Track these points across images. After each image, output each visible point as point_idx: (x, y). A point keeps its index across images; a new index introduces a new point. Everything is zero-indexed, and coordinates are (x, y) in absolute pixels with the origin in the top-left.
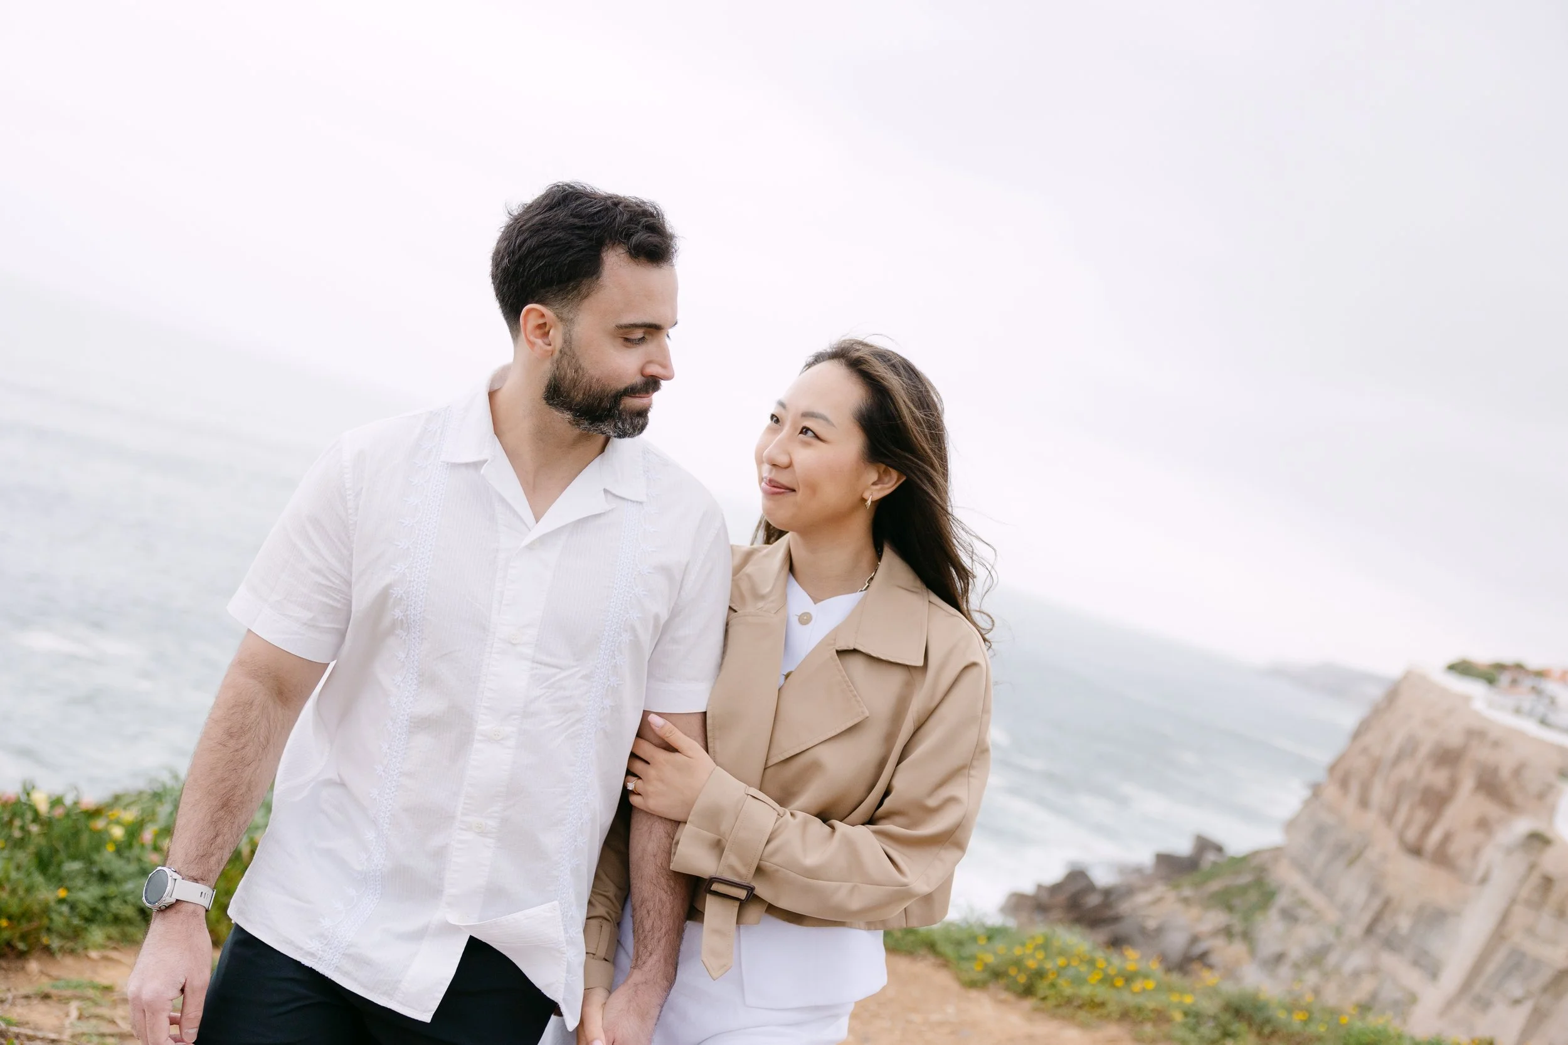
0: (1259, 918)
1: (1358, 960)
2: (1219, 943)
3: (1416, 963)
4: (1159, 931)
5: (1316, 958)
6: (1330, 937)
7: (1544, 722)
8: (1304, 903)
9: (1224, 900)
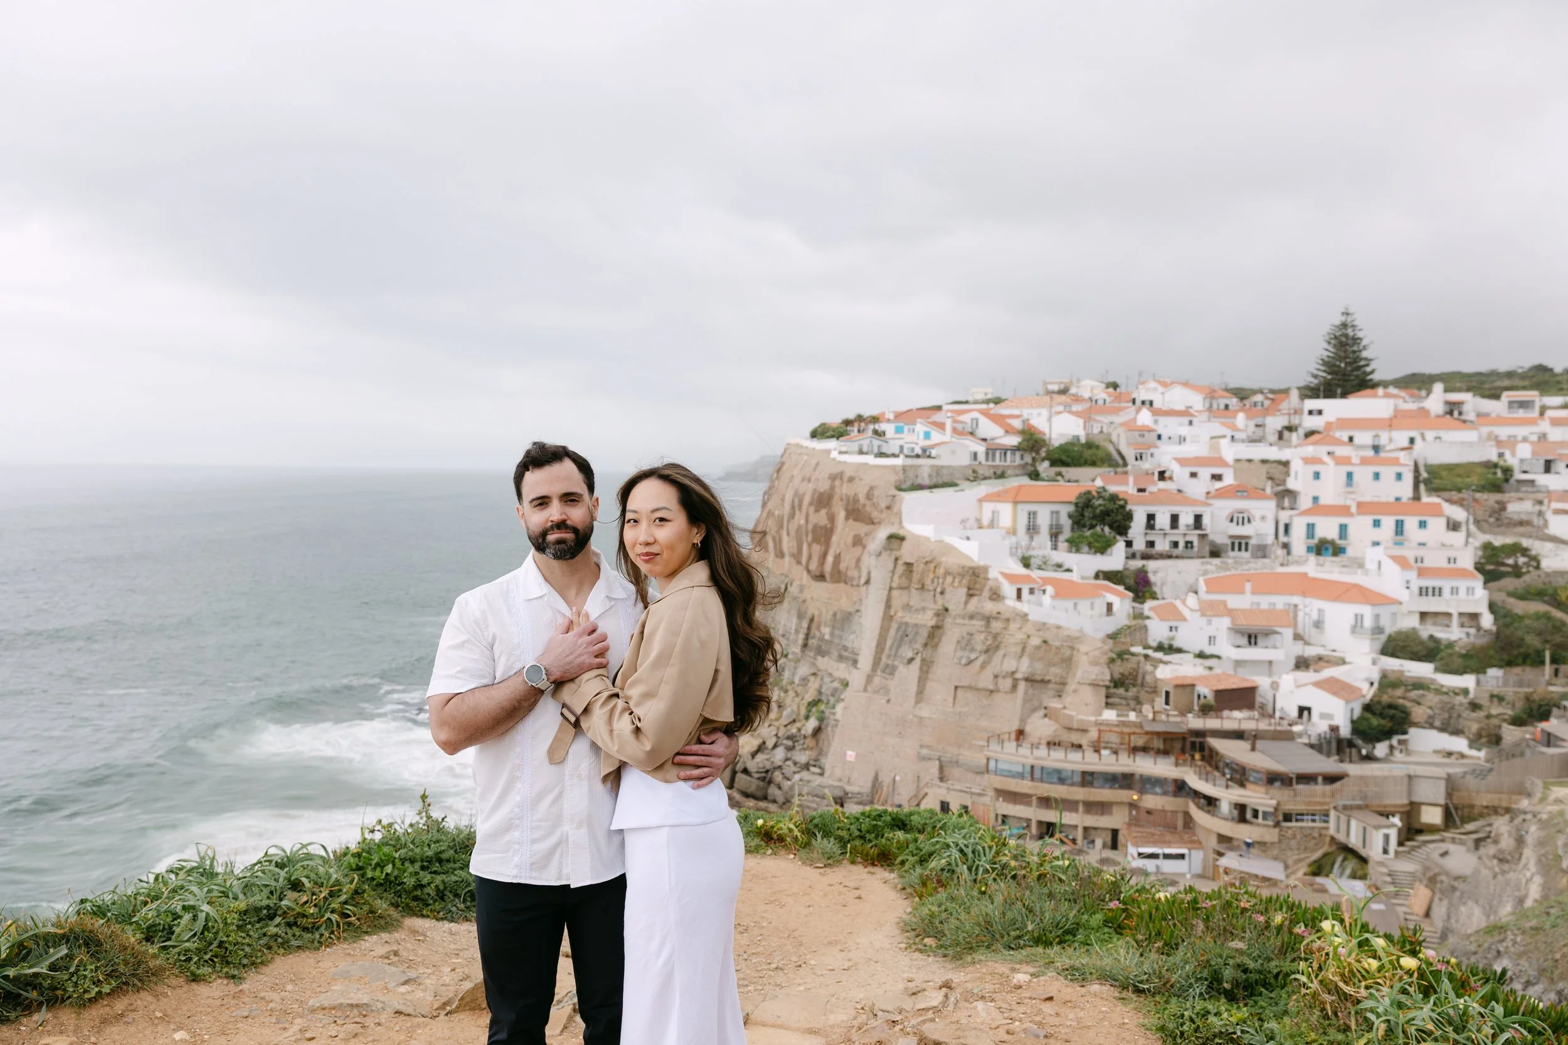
1: (804, 670)
3: (841, 658)
7: (881, 455)
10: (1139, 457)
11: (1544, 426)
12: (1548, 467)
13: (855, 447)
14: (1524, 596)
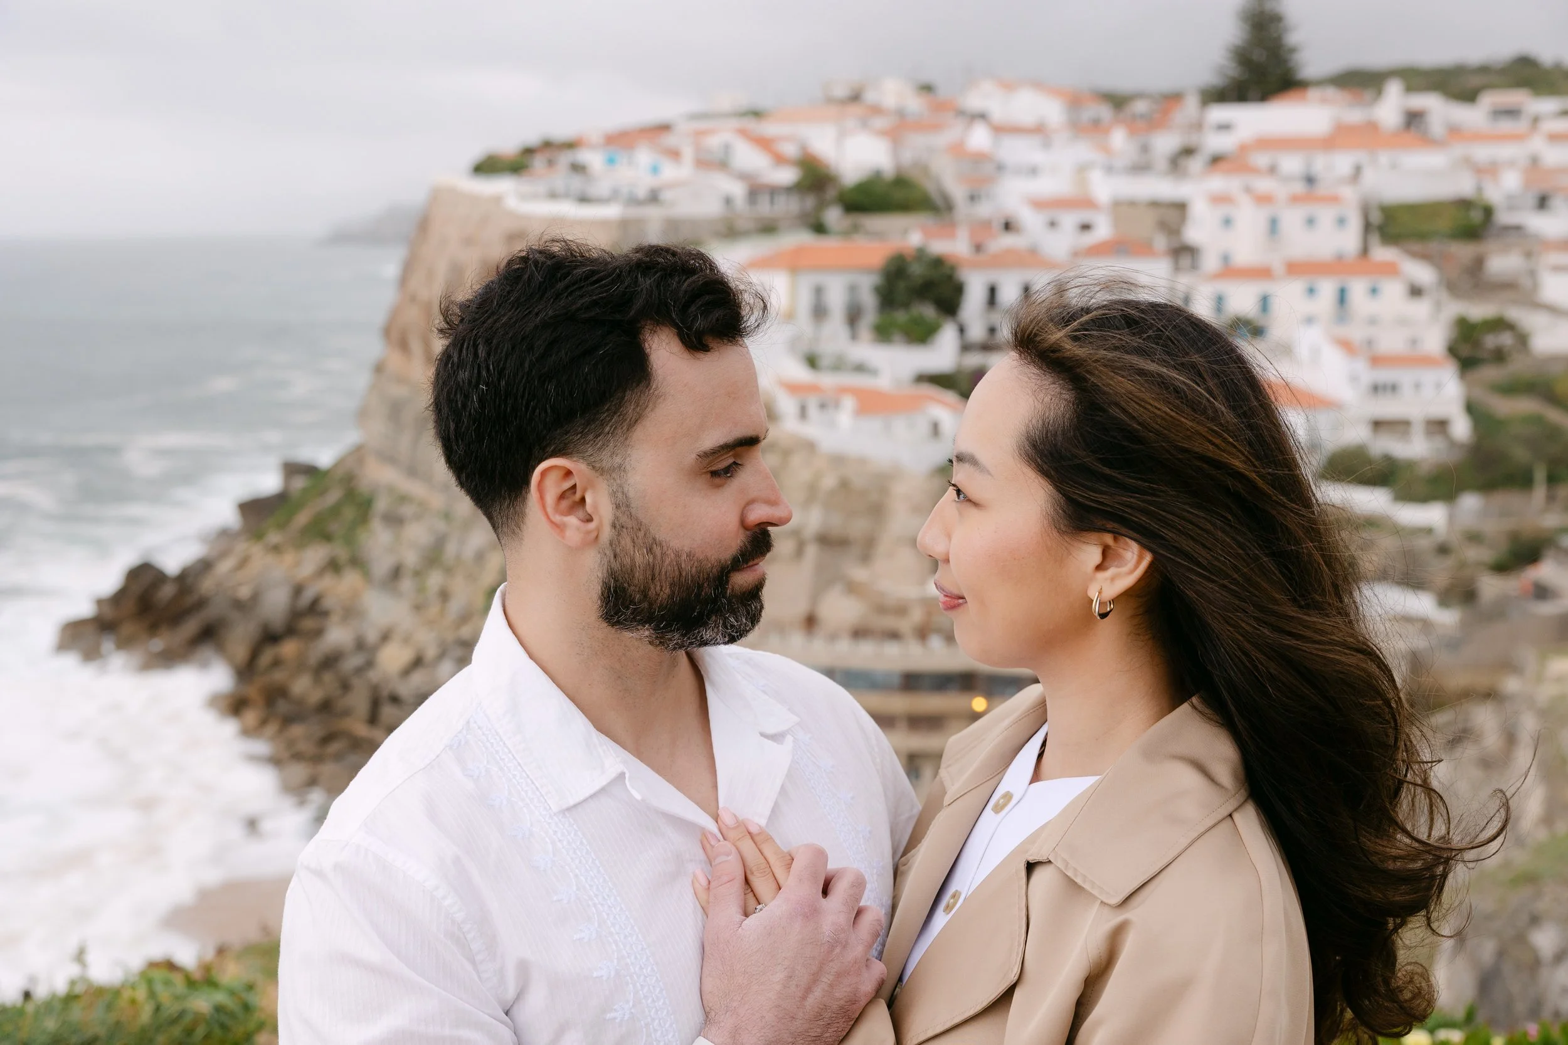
0: (363, 536)
2: (327, 583)
4: (255, 597)
5: (434, 557)
6: (441, 526)
7: (584, 199)
8: (404, 499)
9: (318, 531)
10: (973, 198)
11: (1538, 145)
12: (1543, 202)
13: (541, 187)
14: (1511, 389)
